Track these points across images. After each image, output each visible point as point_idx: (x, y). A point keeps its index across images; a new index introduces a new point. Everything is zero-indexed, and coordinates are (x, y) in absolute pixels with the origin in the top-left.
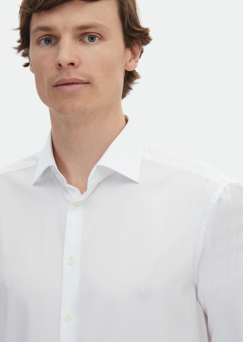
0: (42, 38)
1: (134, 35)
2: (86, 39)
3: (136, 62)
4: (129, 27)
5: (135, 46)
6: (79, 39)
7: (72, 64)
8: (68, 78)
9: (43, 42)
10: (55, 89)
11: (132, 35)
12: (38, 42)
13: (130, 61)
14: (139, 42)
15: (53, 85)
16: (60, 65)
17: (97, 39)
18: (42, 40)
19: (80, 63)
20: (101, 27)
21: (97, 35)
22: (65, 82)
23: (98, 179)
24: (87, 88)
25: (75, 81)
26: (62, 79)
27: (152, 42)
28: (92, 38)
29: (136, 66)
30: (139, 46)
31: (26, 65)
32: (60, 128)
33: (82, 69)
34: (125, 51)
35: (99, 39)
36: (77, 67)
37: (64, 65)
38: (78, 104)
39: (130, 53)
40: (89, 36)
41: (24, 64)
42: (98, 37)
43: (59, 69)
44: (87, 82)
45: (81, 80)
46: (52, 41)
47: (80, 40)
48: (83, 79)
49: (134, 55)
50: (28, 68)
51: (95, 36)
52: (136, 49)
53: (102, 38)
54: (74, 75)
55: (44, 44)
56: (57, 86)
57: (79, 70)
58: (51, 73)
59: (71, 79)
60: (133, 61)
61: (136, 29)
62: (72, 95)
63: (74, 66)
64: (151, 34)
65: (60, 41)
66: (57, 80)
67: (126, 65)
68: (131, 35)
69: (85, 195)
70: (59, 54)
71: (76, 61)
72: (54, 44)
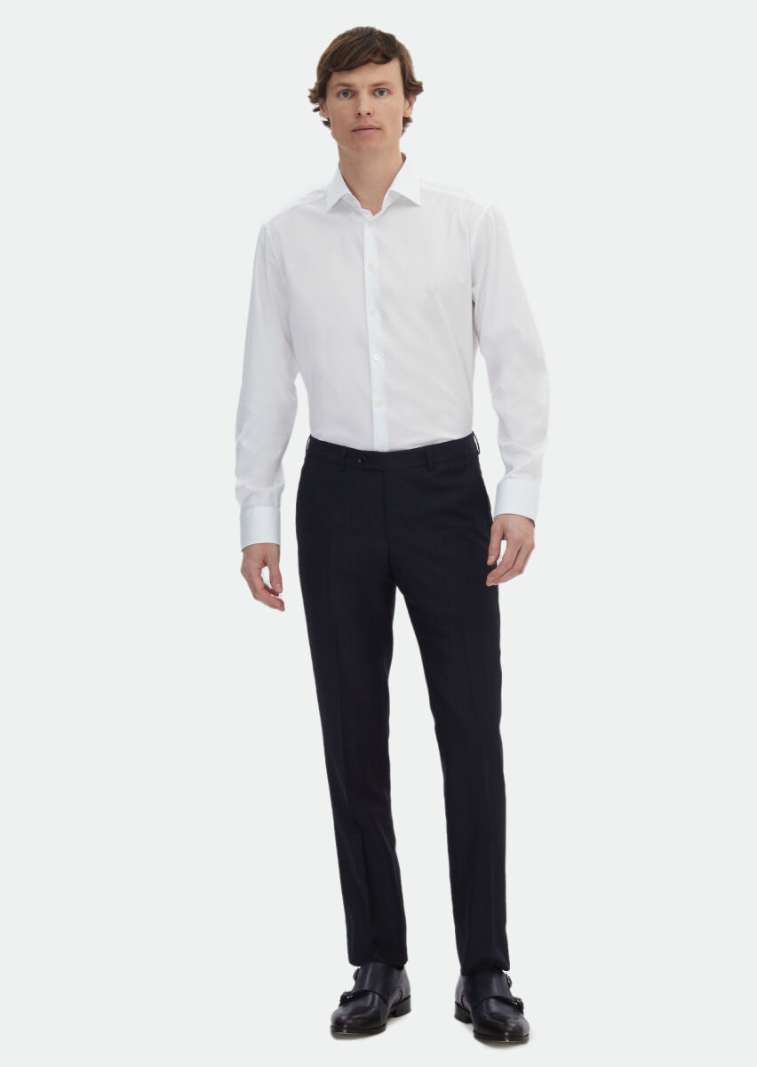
1: (412, 88)
2: (377, 94)
3: (412, 109)
5: (412, 96)
6: (372, 93)
7: (369, 114)
8: (365, 124)
9: (342, 95)
10: (353, 133)
12: (338, 95)
13: (407, 110)
14: (414, 93)
15: (351, 129)
16: (359, 114)
17: (385, 93)
18: (341, 93)
19: (374, 112)
20: (389, 84)
22: (362, 128)
23: (389, 204)
24: (379, 132)
25: (370, 127)
26: (360, 125)
28: (382, 92)
29: (411, 113)
30: (414, 95)
31: (316, 110)
33: (376, 118)
34: (405, 102)
35: (387, 93)
36: (372, 116)
37: (363, 114)
38: (372, 144)
39: (408, 102)
41: (313, 109)
42: (386, 91)
43: (357, 118)
44: (378, 128)
46: (349, 94)
47: (373, 95)
48: (376, 125)
49: (411, 105)
50: (318, 113)
51: (384, 91)
53: (389, 92)
54: (370, 122)
55: (343, 97)
56: (354, 131)
57: (374, 118)
58: (351, 121)
59: (368, 125)
60: (410, 109)
61: (411, 82)
62: (368, 137)
63: (370, 116)
64: (424, 87)
65: (360, 95)
66: (356, 126)
67: (405, 113)
68: (409, 87)
69: (377, 216)
70: (359, 106)
71: (371, 112)
72: (351, 97)
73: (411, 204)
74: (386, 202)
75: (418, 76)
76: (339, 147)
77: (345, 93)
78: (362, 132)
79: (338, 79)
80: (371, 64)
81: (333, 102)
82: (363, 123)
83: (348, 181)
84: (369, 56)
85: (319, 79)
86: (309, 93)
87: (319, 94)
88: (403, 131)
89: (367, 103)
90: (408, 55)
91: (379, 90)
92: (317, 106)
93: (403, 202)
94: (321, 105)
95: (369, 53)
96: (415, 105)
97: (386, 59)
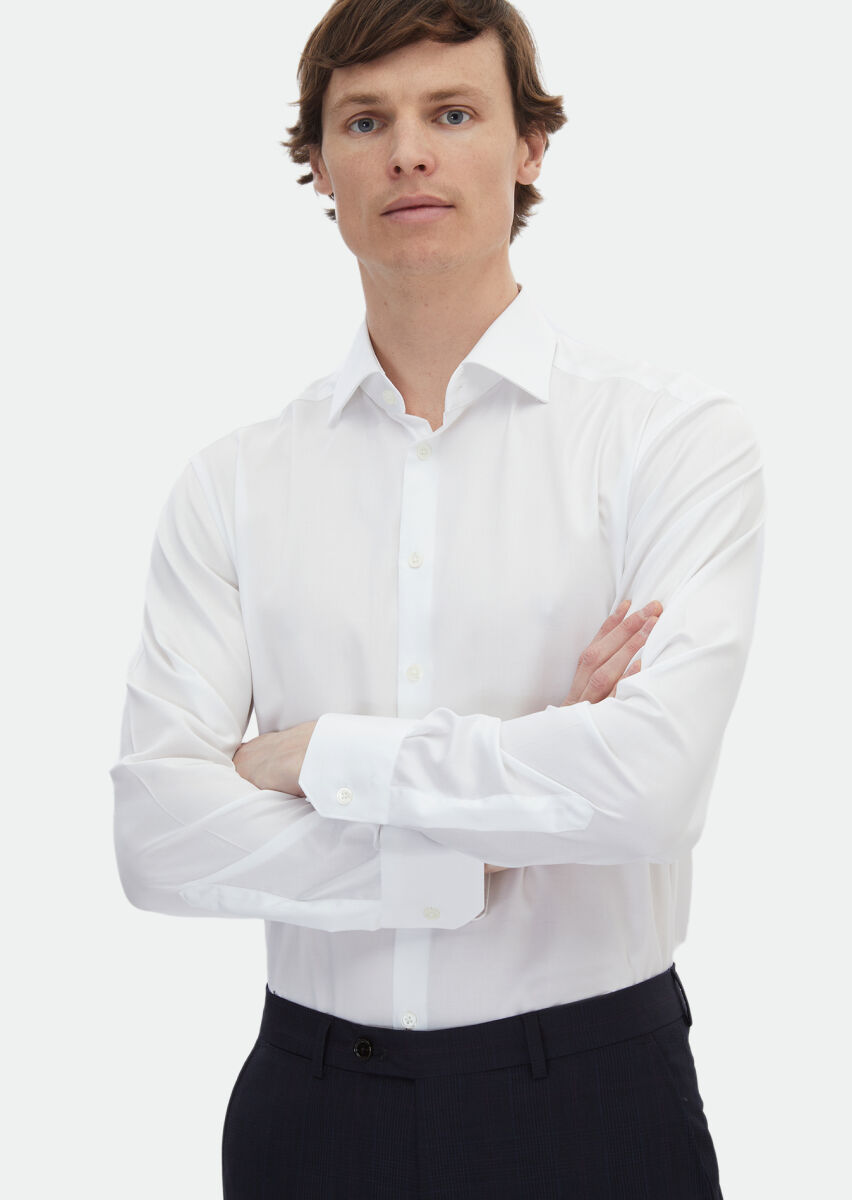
0: (354, 119)
1: (536, 110)
2: (445, 119)
3: (538, 166)
4: (526, 94)
5: (537, 134)
6: (431, 118)
7: (422, 167)
8: (414, 196)
9: (356, 127)
10: (386, 219)
11: (532, 111)
12: (347, 128)
13: (526, 165)
14: (542, 125)
15: (382, 212)
16: (398, 169)
17: (466, 118)
18: (355, 122)
19: (437, 165)
20: (475, 94)
21: (466, 110)
22: (406, 205)
24: (451, 214)
25: (428, 202)
26: (401, 199)
27: (565, 126)
28: (456, 117)
29: (536, 175)
30: (542, 131)
31: (305, 180)
32: (386, 304)
33: (441, 178)
34: (518, 144)
35: (471, 117)
36: (430, 174)
37: (408, 169)
38: (434, 246)
39: (526, 146)
40: (451, 111)
41: (299, 178)
42: (467, 113)
43: (393, 179)
44: (448, 204)
45: (439, 200)
46: (373, 124)
47: (433, 121)
48: (444, 197)
49: (535, 154)
50: (310, 185)
51: (460, 112)
52: (537, 139)
53: (476, 116)
54: (426, 188)
55: (358, 130)
56: (388, 213)
57: (435, 178)
58: (378, 188)
59: (422, 198)
60: (533, 165)
61: (539, 98)
62: (421, 229)
63: (425, 172)
64: (567, 109)
65: (398, 122)
66: (390, 201)
67: (519, 172)
68: (528, 109)
69: (440, 431)
70: (396, 148)
71: (429, 161)
72: (379, 131)
73: (527, 399)
74: (457, 392)
75: (551, 81)
76: (361, 266)
77: (366, 124)
78: (408, 215)
79: (346, 86)
80: (429, 45)
81: (337, 145)
82: (407, 193)
83: (380, 345)
84: (421, 21)
85: (302, 92)
86: (288, 138)
87: (307, 138)
88: (518, 224)
89: (412, 138)
90: (523, 28)
91: (447, 110)
92: (306, 169)
93: (506, 395)
94: (315, 167)
95: (420, 13)
96: (548, 159)
97: (465, 32)
